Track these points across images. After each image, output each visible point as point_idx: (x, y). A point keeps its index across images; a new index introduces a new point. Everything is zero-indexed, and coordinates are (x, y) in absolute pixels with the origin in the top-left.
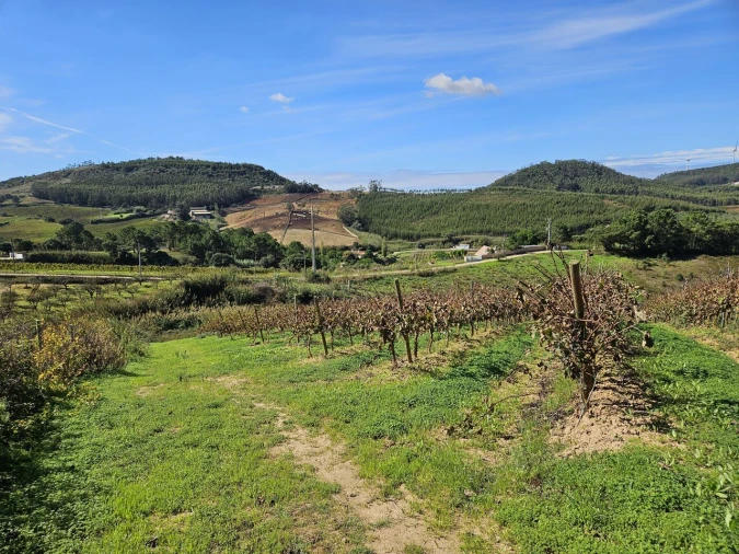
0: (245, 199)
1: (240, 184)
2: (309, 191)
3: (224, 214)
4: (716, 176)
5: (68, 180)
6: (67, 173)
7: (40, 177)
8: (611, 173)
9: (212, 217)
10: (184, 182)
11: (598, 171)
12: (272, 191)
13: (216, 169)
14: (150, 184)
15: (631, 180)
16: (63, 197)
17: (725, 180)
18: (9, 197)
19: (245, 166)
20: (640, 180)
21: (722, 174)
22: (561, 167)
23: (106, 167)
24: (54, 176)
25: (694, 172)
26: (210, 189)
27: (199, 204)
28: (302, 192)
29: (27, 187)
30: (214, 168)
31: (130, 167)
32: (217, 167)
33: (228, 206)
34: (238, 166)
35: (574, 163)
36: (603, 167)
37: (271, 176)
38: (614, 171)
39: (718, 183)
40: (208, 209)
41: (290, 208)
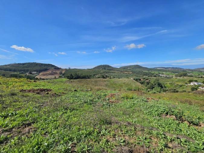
0: (46, 70)
1: (45, 67)
2: (58, 69)
3: (40, 73)
5: (9, 66)
6: (9, 65)
7: (2, 66)
8: (111, 67)
9: (37, 73)
11: (109, 66)
12: (51, 69)
14: (26, 67)
15: (113, 68)
19: (48, 64)
20: (114, 68)
22: (103, 66)
24: (6, 65)
26: (38, 68)
27: (35, 71)
31: (23, 64)
32: (42, 64)
33: (41, 71)
35: (106, 65)
39: (127, 68)
40: (37, 72)
41: (52, 72)
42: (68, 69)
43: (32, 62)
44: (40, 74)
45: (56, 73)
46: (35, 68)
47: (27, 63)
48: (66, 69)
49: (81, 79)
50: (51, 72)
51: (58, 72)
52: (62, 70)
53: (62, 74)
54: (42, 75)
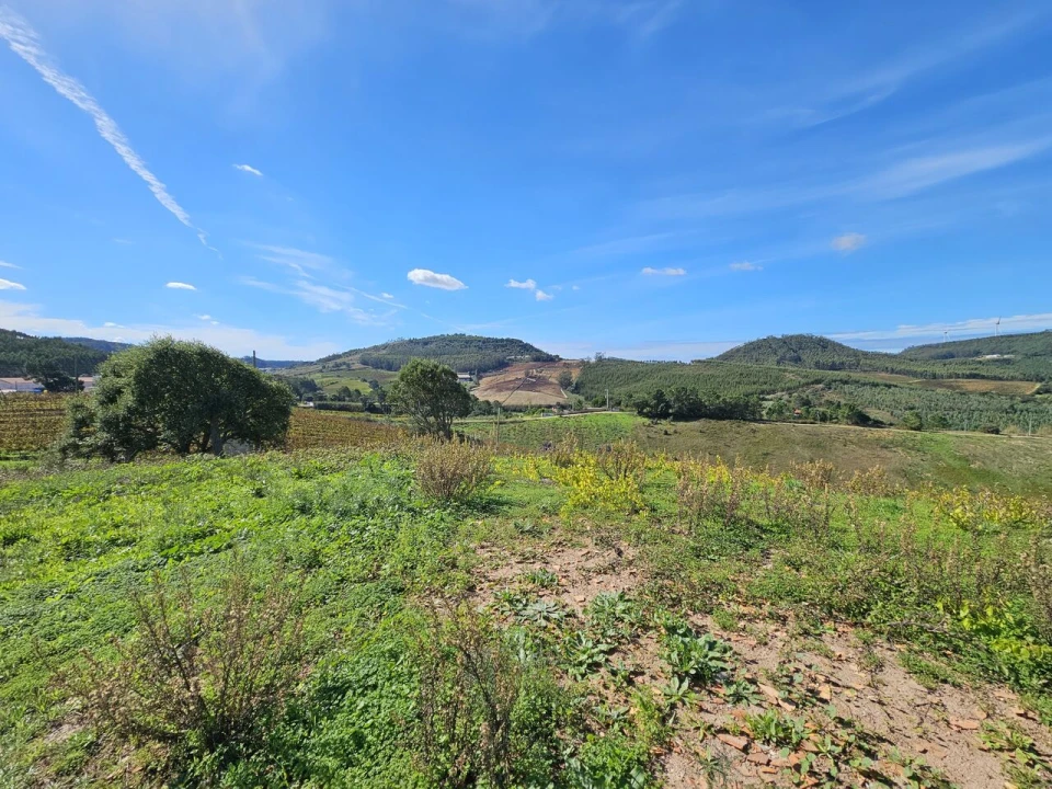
0: (501, 365)
1: (499, 355)
2: (551, 360)
3: (481, 378)
4: (967, 349)
9: (471, 380)
10: (459, 353)
12: (521, 360)
13: (485, 343)
14: (436, 355)
16: (377, 365)
17: (978, 353)
18: (344, 363)
19: (508, 340)
21: (973, 348)
23: (411, 341)
25: (944, 345)
26: (473, 358)
27: (464, 371)
28: (544, 361)
29: (358, 356)
30: (484, 342)
31: (426, 342)
32: (488, 341)
33: (485, 371)
34: (502, 340)
36: (829, 341)
37: (527, 348)
38: (840, 345)
39: (970, 356)
40: (470, 374)
41: (527, 374)
42: (593, 360)
43: (451, 333)
44: (484, 382)
45: (544, 378)
46: (463, 360)
47: (434, 337)
48: (583, 361)
49: (713, 422)
50: (521, 375)
51: (553, 375)
52: (567, 365)
53: (570, 384)
54: (491, 388)
